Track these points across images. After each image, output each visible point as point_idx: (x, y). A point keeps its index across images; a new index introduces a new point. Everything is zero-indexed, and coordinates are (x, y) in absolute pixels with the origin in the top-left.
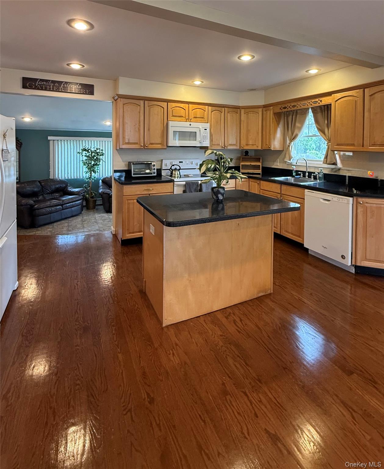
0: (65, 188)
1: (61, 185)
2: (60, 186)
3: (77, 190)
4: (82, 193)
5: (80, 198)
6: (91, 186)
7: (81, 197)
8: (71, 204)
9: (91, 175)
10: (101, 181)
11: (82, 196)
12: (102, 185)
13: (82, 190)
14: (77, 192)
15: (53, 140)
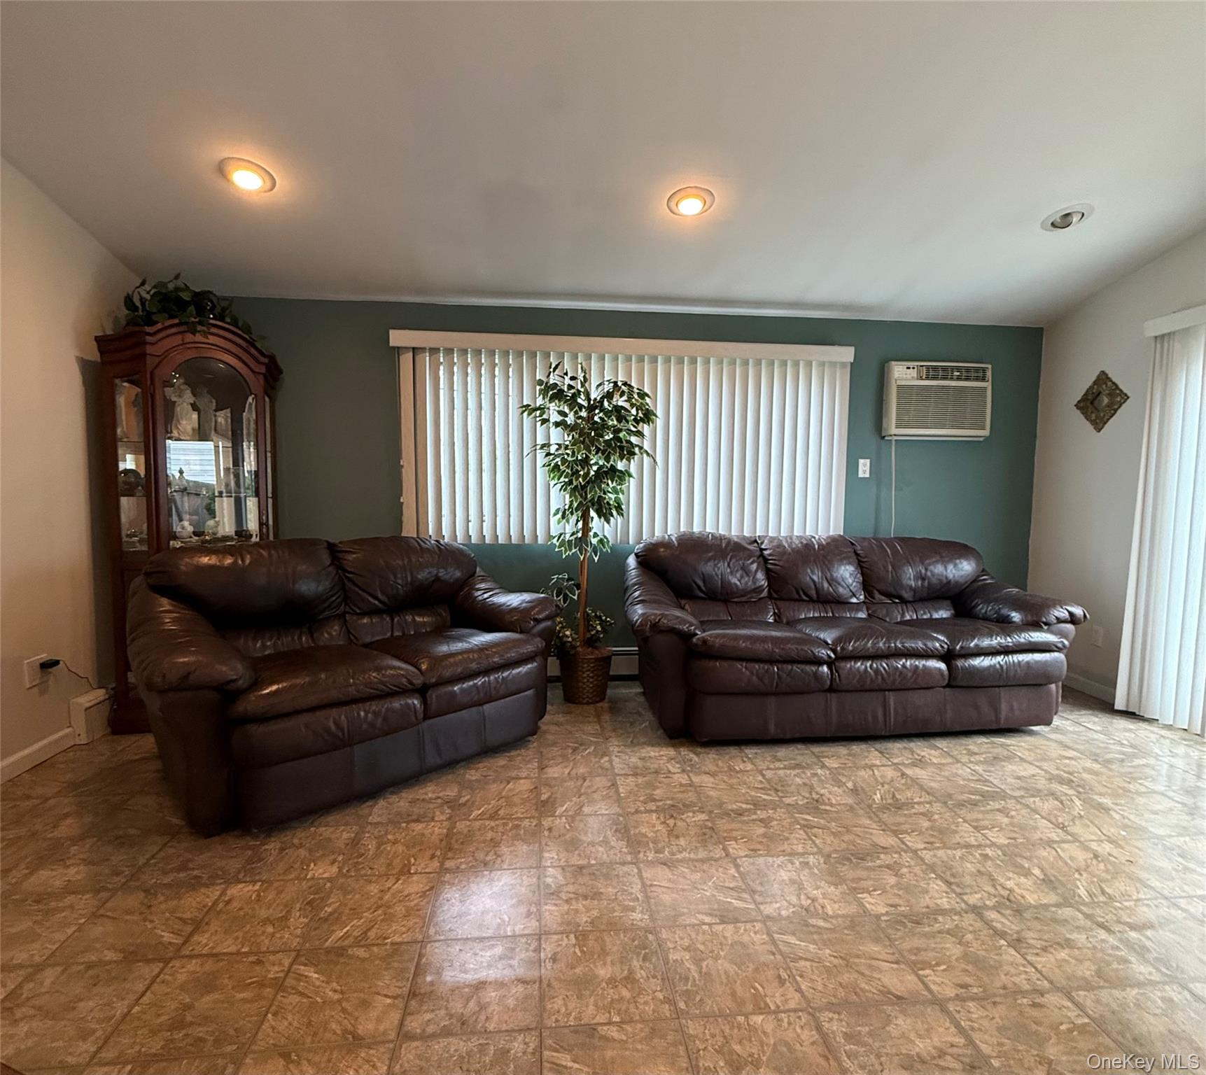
0: (461, 589)
1: (442, 573)
2: (437, 579)
3: (514, 600)
4: (538, 621)
5: (530, 648)
6: (584, 585)
7: (536, 644)
8: (479, 681)
9: (586, 529)
10: (632, 561)
11: (541, 634)
12: (640, 584)
13: (540, 601)
14: (515, 609)
15: (414, 349)
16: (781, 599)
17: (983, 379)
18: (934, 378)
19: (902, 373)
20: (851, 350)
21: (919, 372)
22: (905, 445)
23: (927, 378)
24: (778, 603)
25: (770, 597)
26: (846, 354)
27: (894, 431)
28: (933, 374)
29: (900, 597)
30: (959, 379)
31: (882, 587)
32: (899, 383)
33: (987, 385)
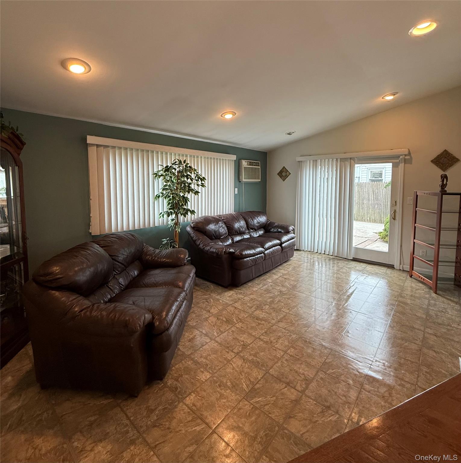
15: (97, 145)
16: (232, 235)
17: (259, 166)
18: (251, 165)
19: (244, 163)
20: (235, 156)
21: (247, 163)
22: (246, 183)
23: (249, 165)
24: (231, 236)
25: (229, 235)
26: (234, 157)
27: (244, 180)
28: (251, 164)
29: (255, 229)
30: (254, 165)
31: (251, 227)
32: (244, 166)
33: (260, 167)
